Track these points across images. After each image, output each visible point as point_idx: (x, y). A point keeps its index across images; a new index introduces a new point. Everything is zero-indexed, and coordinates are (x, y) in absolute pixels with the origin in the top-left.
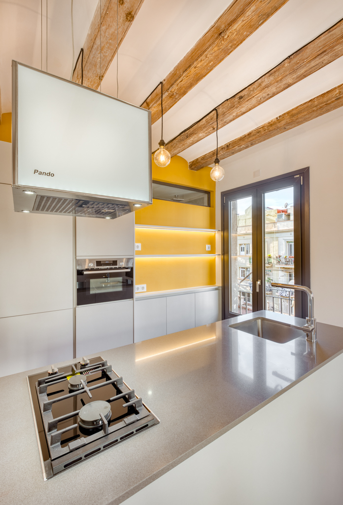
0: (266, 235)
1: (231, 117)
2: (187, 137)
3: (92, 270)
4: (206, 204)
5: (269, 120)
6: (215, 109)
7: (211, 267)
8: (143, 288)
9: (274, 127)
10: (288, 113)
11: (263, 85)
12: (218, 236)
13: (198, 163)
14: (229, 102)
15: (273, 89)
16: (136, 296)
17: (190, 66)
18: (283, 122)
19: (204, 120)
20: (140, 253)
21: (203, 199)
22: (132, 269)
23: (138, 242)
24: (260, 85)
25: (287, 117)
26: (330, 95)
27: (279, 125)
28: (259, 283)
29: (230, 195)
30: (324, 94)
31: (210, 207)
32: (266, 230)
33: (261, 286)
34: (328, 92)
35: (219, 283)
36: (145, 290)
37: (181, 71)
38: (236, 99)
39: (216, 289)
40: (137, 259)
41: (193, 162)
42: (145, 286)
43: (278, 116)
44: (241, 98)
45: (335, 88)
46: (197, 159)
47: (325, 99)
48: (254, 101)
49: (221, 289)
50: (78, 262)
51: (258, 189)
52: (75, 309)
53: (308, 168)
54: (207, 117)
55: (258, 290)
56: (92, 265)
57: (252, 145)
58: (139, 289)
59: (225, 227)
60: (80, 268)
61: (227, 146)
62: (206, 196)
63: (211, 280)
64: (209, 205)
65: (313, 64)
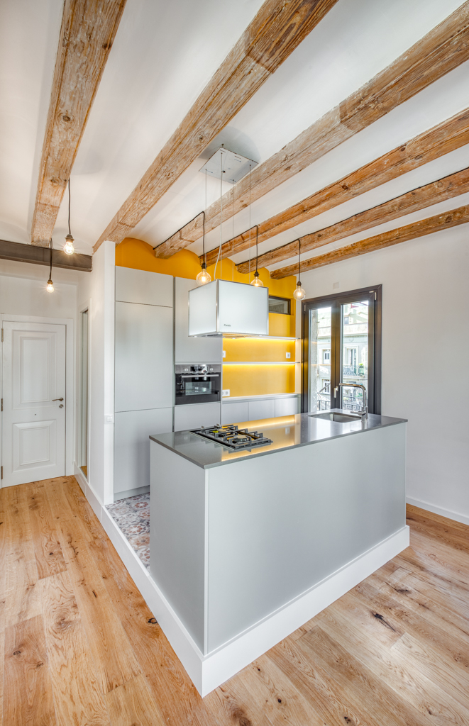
0: (344, 339)
1: (312, 247)
2: (272, 257)
3: (187, 374)
4: (286, 311)
5: (345, 245)
6: (298, 239)
7: (291, 374)
8: (227, 393)
9: (349, 252)
10: (361, 242)
11: (337, 230)
12: (298, 344)
13: (279, 273)
14: (310, 237)
15: (345, 234)
16: (223, 399)
17: (281, 223)
18: (357, 250)
19: (288, 246)
20: (226, 360)
21: (283, 305)
22: (220, 374)
23: (225, 350)
24: (334, 230)
25: (360, 245)
26: (392, 234)
27: (353, 251)
28: (336, 389)
29: (310, 304)
30: (388, 232)
31: (290, 314)
32: (344, 333)
33: (338, 393)
34: (391, 231)
35: (298, 390)
36: (229, 395)
37: (274, 224)
38: (316, 236)
39: (295, 396)
40: (225, 366)
41: (275, 272)
42: (228, 391)
43: (352, 243)
44: (320, 236)
45: (396, 230)
46: (279, 270)
47: (389, 237)
48: (330, 239)
49: (300, 396)
50: (176, 367)
51: (338, 300)
52: (174, 408)
53: (381, 285)
54: (291, 244)
55: (335, 396)
56: (187, 370)
57: (331, 263)
58: (225, 393)
59: (305, 335)
60: (178, 372)
61: (309, 262)
62: (286, 303)
63: (291, 388)
64: (289, 313)
65: (372, 223)
